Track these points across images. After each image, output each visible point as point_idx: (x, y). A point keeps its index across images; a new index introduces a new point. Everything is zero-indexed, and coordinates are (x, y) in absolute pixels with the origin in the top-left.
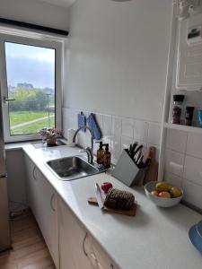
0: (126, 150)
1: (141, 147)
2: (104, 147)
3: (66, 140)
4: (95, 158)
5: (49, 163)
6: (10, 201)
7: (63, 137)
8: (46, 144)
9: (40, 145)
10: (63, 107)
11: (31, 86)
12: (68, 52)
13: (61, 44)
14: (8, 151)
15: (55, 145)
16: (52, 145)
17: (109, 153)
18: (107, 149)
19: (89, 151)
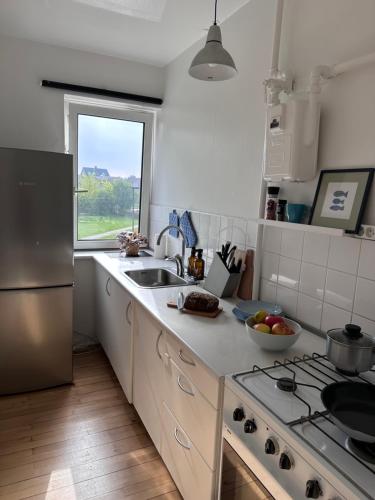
0: (219, 253)
1: (235, 248)
2: (197, 254)
3: (153, 250)
4: (186, 270)
5: (128, 273)
6: (74, 332)
7: (148, 248)
8: (124, 254)
9: (117, 254)
10: (150, 203)
11: (105, 172)
12: (162, 126)
13: (152, 114)
14: (78, 260)
15: (138, 256)
16: (132, 255)
17: (203, 262)
18: (200, 255)
19: (179, 260)
